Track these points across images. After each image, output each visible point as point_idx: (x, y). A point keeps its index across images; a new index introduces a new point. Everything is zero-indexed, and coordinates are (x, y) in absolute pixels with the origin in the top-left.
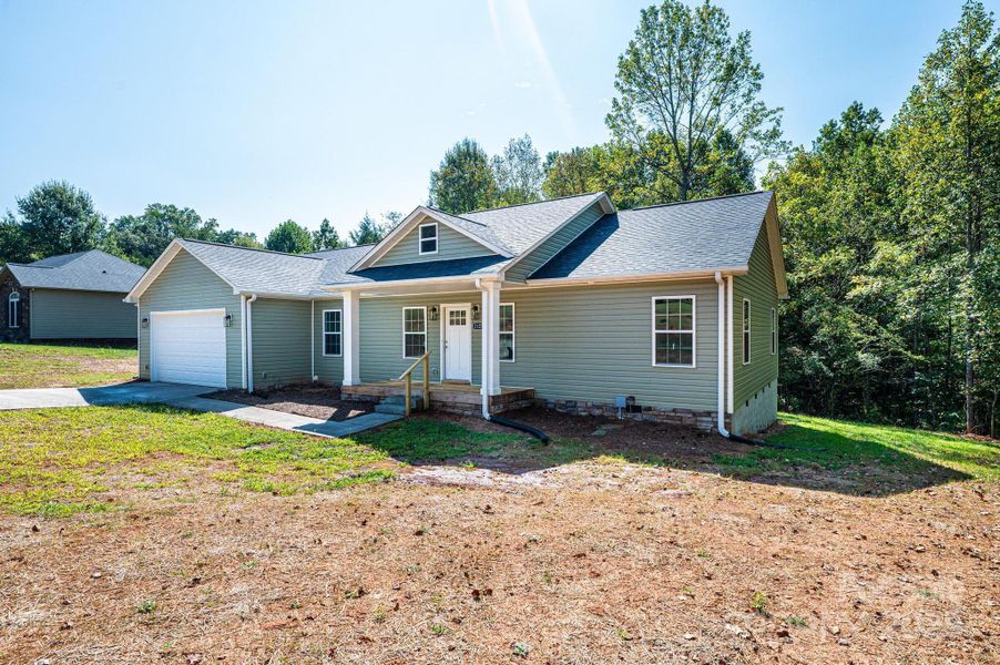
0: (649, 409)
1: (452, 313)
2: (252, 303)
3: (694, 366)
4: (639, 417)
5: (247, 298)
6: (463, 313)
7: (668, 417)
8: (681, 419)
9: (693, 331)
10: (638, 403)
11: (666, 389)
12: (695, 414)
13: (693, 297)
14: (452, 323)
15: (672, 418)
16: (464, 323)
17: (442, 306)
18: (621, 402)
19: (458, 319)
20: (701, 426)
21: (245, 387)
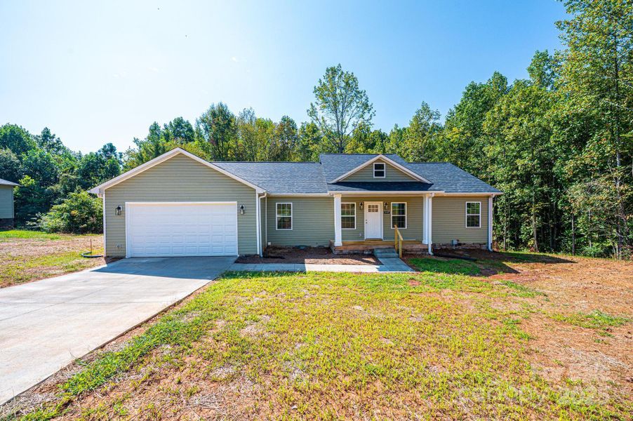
0: (465, 244)
1: (369, 206)
3: (480, 227)
4: (460, 248)
5: (260, 195)
6: (377, 206)
7: (471, 246)
8: (475, 247)
9: (480, 215)
10: (460, 242)
11: (471, 237)
12: (480, 244)
13: (480, 202)
14: (370, 211)
16: (377, 211)
17: (365, 202)
18: (455, 242)
19: (373, 209)
20: (483, 248)
21: (258, 253)
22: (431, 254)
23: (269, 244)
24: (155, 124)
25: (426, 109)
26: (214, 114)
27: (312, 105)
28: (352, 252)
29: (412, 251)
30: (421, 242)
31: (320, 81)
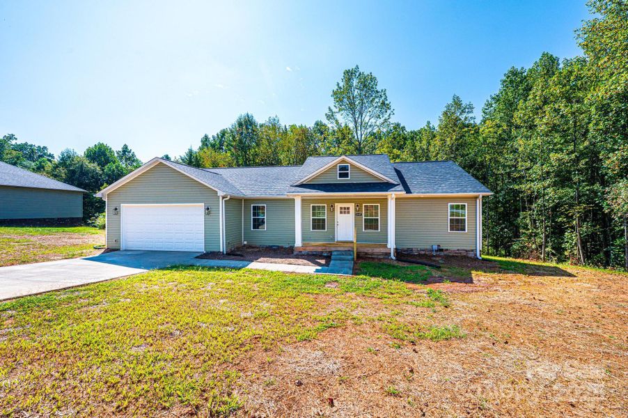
0: (447, 250)
1: (341, 208)
2: (225, 201)
3: (466, 231)
4: (442, 254)
5: (223, 198)
6: (348, 208)
7: (456, 253)
8: (461, 253)
9: (466, 218)
10: (441, 248)
11: (454, 242)
12: (466, 251)
13: (466, 204)
14: (341, 213)
15: (457, 253)
16: (349, 213)
17: (336, 204)
18: (435, 247)
19: (345, 211)
20: (470, 256)
21: (221, 251)
22: (394, 258)
23: (245, 243)
24: (206, 136)
25: (457, 102)
26: (240, 124)
27: (329, 108)
28: (310, 253)
29: (372, 254)
30: (385, 246)
31: (338, 84)
